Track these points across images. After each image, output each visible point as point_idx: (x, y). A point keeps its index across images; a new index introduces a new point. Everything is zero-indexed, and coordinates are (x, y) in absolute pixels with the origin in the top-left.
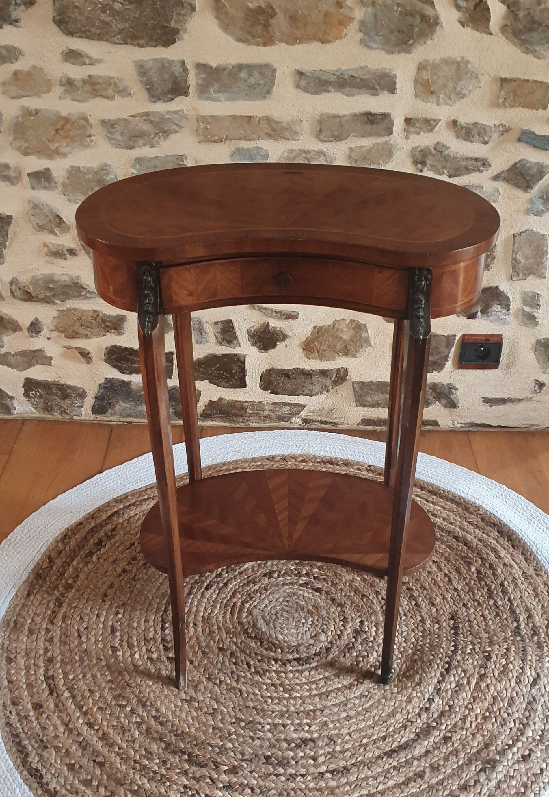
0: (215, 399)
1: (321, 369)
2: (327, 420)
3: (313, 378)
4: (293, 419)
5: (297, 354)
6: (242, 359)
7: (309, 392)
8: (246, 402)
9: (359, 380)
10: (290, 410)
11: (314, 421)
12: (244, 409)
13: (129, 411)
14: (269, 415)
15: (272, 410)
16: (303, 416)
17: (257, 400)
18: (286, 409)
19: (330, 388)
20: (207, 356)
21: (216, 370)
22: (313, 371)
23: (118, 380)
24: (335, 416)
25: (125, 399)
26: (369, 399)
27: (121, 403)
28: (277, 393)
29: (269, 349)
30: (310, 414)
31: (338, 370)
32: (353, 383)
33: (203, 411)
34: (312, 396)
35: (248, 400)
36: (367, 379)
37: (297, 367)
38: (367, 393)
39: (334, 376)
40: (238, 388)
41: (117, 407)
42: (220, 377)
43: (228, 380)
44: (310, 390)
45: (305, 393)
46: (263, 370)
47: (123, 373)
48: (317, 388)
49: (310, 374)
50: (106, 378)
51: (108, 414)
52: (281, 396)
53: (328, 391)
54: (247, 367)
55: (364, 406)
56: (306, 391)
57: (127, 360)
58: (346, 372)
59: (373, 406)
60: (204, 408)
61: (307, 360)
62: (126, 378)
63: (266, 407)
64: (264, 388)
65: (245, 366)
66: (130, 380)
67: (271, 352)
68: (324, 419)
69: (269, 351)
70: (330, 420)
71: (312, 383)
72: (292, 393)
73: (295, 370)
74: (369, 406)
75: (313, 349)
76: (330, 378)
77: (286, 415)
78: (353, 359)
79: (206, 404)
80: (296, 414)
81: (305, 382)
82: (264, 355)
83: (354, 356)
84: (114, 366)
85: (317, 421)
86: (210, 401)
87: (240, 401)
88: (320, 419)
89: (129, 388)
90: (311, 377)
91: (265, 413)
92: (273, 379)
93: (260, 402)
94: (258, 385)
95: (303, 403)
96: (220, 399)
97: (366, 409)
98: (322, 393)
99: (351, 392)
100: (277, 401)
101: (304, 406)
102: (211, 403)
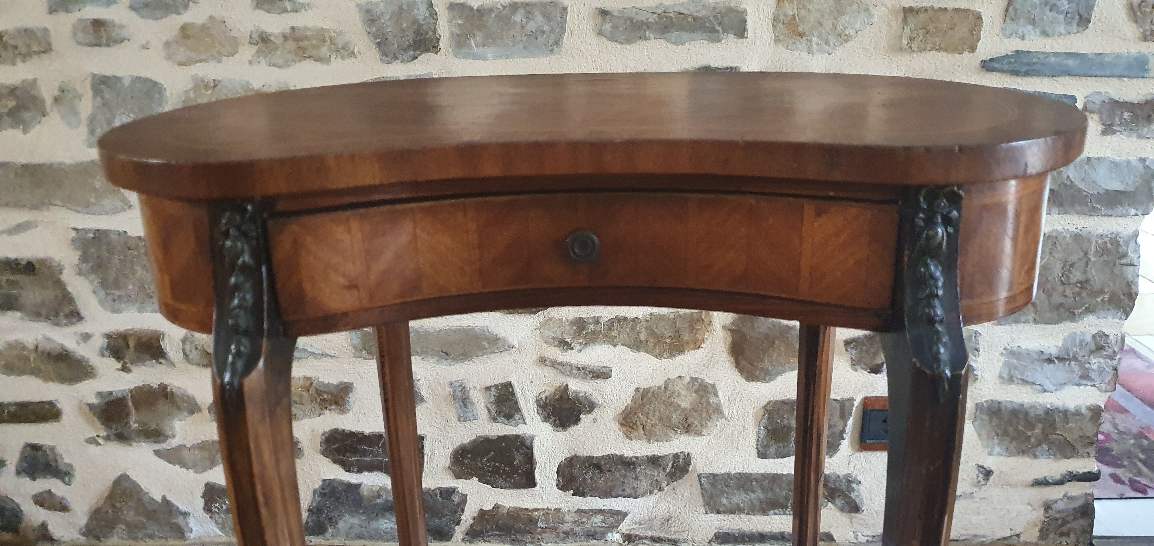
0: (488, 507)
1: (650, 454)
2: (662, 535)
3: (638, 470)
4: (610, 535)
5: (612, 433)
6: (528, 443)
7: (633, 492)
8: (536, 510)
9: (708, 470)
10: (604, 522)
11: (641, 538)
12: (532, 521)
13: (358, 530)
14: (572, 530)
15: (576, 522)
16: (624, 531)
17: (553, 507)
18: (598, 519)
19: (664, 485)
20: (475, 440)
21: (488, 460)
22: (637, 458)
23: (341, 483)
24: (673, 529)
25: (352, 512)
26: (724, 501)
27: (347, 517)
28: (583, 495)
29: (569, 426)
30: (635, 527)
31: (676, 456)
32: (700, 476)
33: (471, 526)
34: (636, 497)
35: (540, 507)
36: (720, 469)
37: (613, 452)
38: (722, 492)
39: (670, 465)
40: (524, 488)
41: (341, 525)
42: (495, 471)
43: (509, 475)
44: (634, 488)
45: (626, 493)
46: (560, 458)
47: (349, 471)
48: (644, 485)
49: (633, 464)
50: (324, 481)
51: (328, 535)
52: (589, 499)
53: (661, 489)
54: (537, 454)
55: (718, 512)
56: (628, 491)
57: (355, 451)
58: (688, 459)
59: (732, 512)
60: (472, 521)
61: (628, 441)
62: (353, 478)
63: (567, 518)
64: (563, 486)
65: (532, 453)
66: (359, 482)
67: (573, 430)
68: (656, 534)
69: (569, 429)
70: (667, 536)
71: (636, 478)
72: (607, 494)
73: (610, 457)
74: (725, 512)
75: (635, 424)
76: (664, 469)
77: (598, 530)
78: (698, 439)
79: (475, 515)
80: (612, 527)
81: (625, 476)
82: (562, 435)
83: (699, 434)
84: (335, 462)
85: (646, 538)
86: (481, 510)
87: (527, 509)
88: (650, 534)
89: (359, 494)
90: (635, 468)
91: (566, 527)
92: (575, 472)
93: (558, 510)
94: (554, 483)
95: (624, 510)
96: (497, 507)
97: (721, 516)
98: (651, 493)
99: (697, 491)
100: (584, 508)
101: (625, 515)
102: (482, 513)
